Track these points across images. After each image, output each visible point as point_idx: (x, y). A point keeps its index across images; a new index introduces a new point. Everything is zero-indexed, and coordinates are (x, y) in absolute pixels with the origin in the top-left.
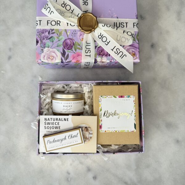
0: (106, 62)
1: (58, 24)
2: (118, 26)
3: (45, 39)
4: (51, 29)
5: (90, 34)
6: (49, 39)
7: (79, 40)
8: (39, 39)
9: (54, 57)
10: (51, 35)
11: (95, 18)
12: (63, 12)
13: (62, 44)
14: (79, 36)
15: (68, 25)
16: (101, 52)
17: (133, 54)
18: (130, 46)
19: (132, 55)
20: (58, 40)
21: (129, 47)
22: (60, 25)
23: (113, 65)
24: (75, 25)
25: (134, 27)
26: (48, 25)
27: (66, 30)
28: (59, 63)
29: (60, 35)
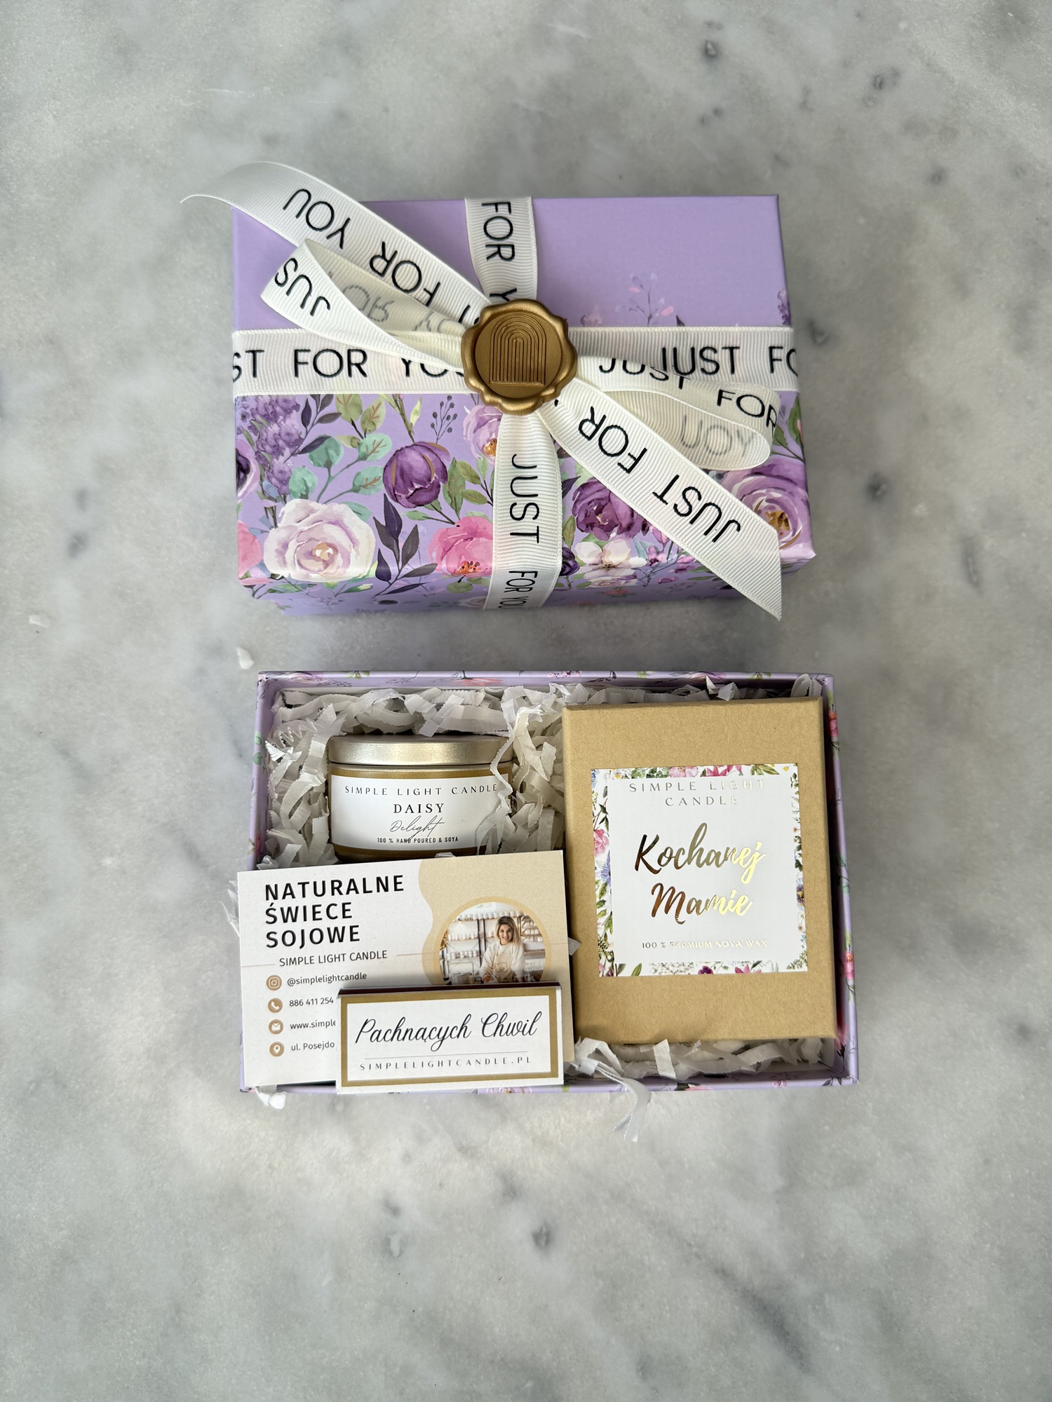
0: (629, 567)
1: (354, 369)
2: (685, 365)
3: (287, 452)
4: (313, 396)
5: (530, 417)
6: (304, 451)
7: (473, 448)
8: (250, 454)
9: (335, 550)
10: (317, 431)
11: (558, 327)
12: (380, 303)
13: (381, 474)
14: (475, 431)
15: (408, 373)
16: (599, 512)
17: (773, 515)
18: (756, 472)
19: (771, 523)
20: (356, 454)
21: (751, 478)
22: (364, 374)
23: (665, 581)
24: (446, 371)
25: (772, 370)
26: (296, 374)
27: (397, 400)
28: (365, 579)
29: (369, 427)
